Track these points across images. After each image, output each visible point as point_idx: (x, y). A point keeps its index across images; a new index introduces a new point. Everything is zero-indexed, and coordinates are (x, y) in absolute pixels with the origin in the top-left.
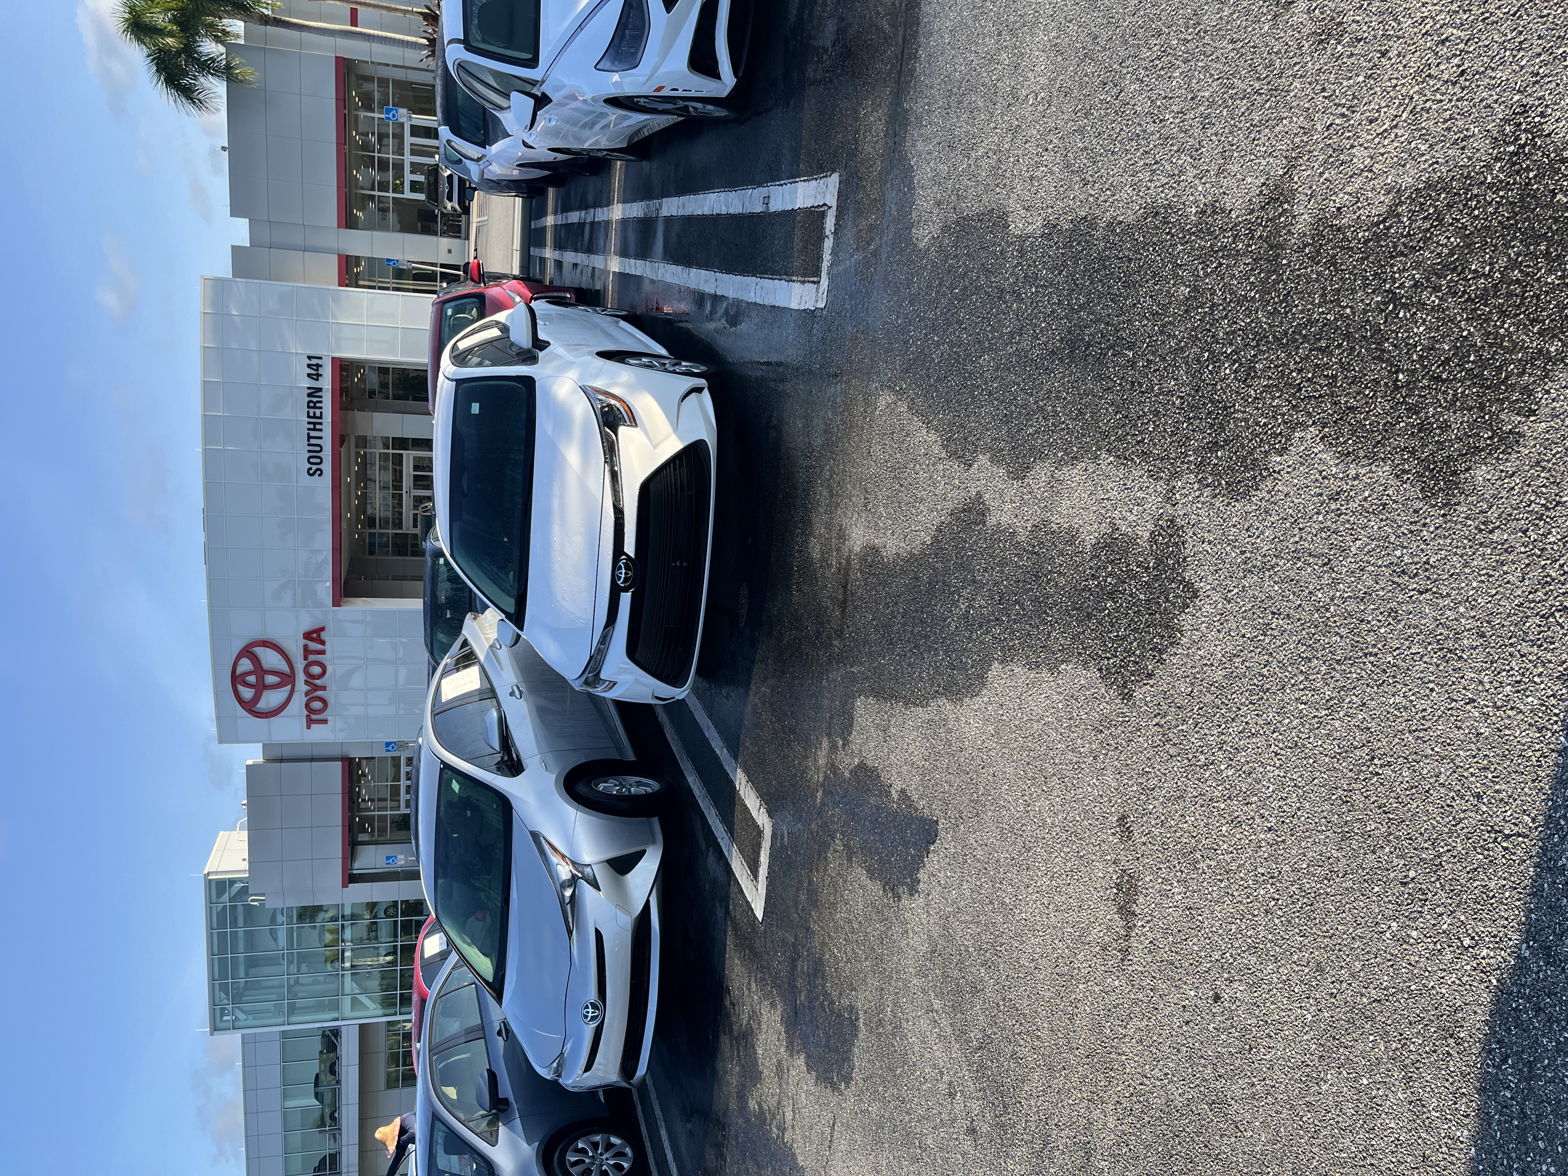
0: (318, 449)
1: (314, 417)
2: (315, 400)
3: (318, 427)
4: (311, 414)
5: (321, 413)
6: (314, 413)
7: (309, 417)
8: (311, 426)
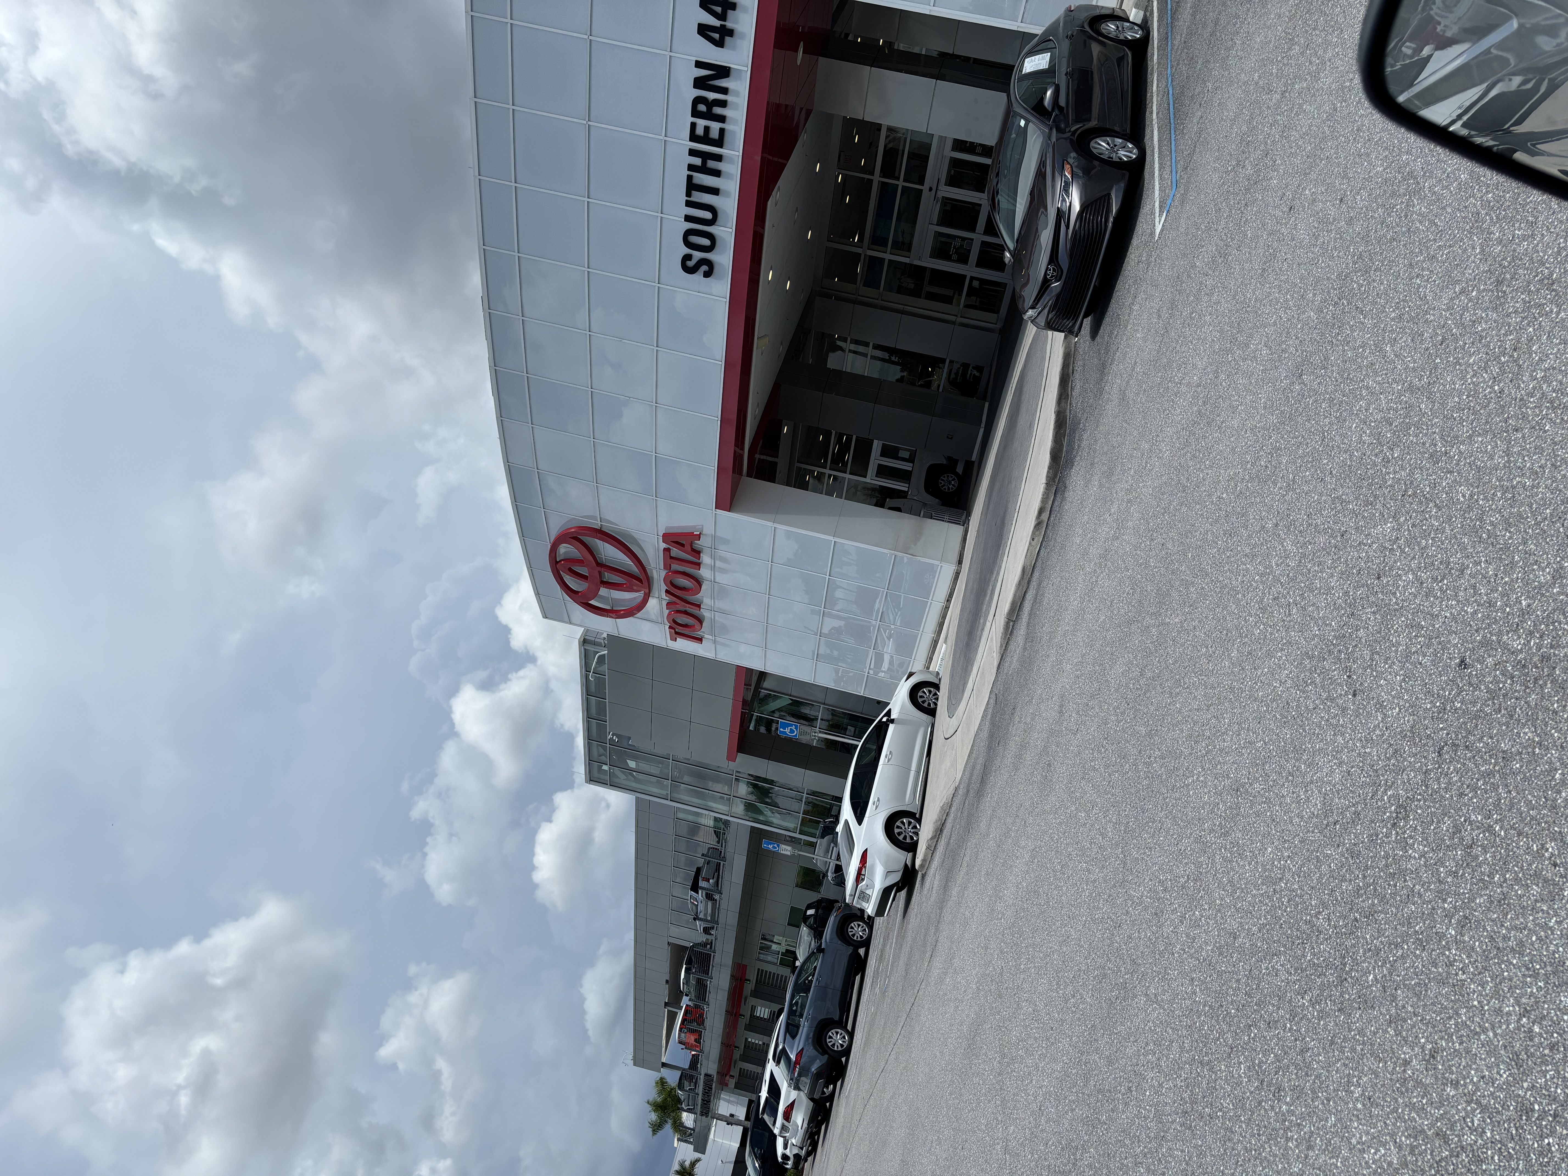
0: (708, 215)
1: (705, 139)
2: (712, 96)
3: (711, 164)
4: (700, 131)
5: (722, 131)
6: (707, 129)
7: (694, 137)
8: (698, 161)
